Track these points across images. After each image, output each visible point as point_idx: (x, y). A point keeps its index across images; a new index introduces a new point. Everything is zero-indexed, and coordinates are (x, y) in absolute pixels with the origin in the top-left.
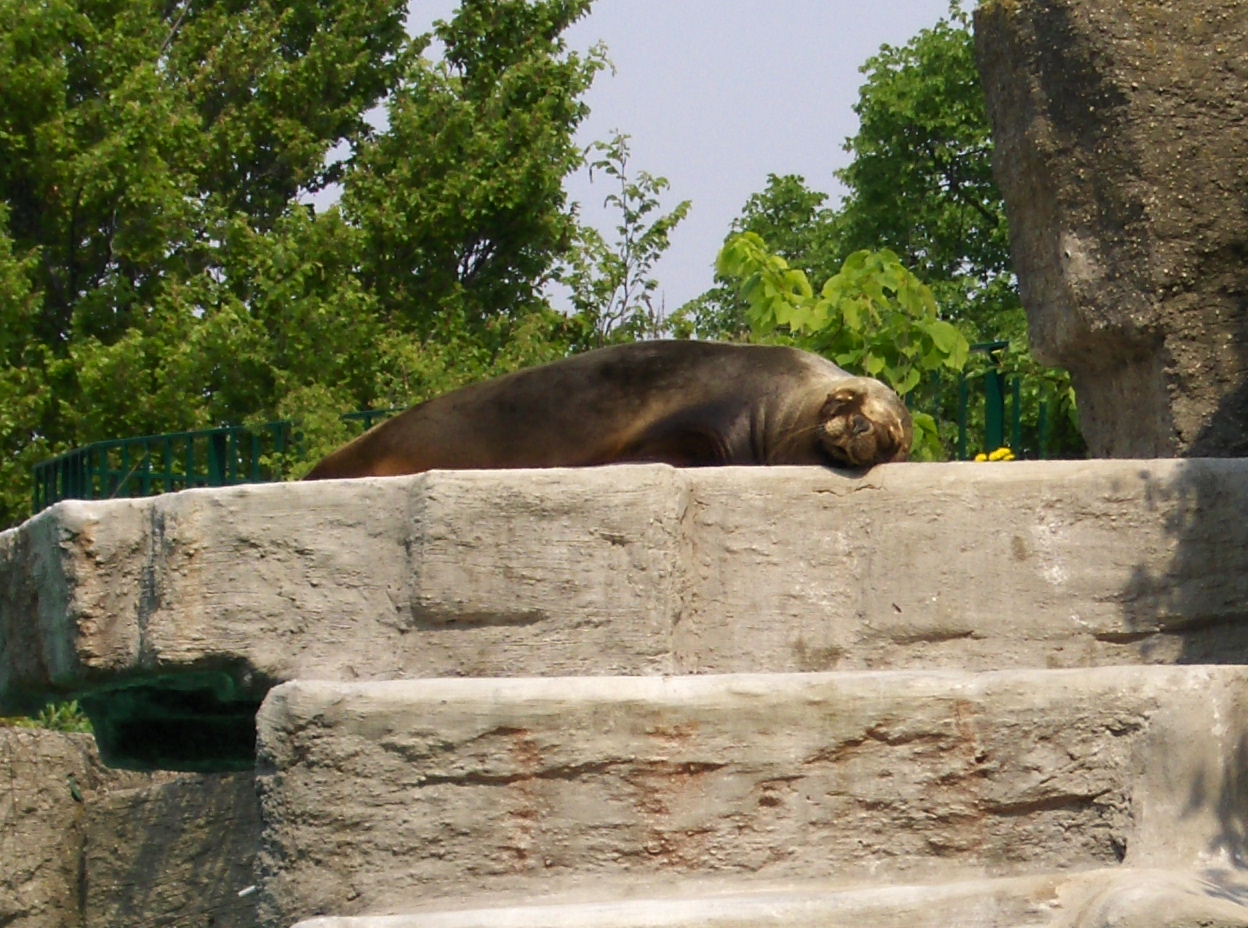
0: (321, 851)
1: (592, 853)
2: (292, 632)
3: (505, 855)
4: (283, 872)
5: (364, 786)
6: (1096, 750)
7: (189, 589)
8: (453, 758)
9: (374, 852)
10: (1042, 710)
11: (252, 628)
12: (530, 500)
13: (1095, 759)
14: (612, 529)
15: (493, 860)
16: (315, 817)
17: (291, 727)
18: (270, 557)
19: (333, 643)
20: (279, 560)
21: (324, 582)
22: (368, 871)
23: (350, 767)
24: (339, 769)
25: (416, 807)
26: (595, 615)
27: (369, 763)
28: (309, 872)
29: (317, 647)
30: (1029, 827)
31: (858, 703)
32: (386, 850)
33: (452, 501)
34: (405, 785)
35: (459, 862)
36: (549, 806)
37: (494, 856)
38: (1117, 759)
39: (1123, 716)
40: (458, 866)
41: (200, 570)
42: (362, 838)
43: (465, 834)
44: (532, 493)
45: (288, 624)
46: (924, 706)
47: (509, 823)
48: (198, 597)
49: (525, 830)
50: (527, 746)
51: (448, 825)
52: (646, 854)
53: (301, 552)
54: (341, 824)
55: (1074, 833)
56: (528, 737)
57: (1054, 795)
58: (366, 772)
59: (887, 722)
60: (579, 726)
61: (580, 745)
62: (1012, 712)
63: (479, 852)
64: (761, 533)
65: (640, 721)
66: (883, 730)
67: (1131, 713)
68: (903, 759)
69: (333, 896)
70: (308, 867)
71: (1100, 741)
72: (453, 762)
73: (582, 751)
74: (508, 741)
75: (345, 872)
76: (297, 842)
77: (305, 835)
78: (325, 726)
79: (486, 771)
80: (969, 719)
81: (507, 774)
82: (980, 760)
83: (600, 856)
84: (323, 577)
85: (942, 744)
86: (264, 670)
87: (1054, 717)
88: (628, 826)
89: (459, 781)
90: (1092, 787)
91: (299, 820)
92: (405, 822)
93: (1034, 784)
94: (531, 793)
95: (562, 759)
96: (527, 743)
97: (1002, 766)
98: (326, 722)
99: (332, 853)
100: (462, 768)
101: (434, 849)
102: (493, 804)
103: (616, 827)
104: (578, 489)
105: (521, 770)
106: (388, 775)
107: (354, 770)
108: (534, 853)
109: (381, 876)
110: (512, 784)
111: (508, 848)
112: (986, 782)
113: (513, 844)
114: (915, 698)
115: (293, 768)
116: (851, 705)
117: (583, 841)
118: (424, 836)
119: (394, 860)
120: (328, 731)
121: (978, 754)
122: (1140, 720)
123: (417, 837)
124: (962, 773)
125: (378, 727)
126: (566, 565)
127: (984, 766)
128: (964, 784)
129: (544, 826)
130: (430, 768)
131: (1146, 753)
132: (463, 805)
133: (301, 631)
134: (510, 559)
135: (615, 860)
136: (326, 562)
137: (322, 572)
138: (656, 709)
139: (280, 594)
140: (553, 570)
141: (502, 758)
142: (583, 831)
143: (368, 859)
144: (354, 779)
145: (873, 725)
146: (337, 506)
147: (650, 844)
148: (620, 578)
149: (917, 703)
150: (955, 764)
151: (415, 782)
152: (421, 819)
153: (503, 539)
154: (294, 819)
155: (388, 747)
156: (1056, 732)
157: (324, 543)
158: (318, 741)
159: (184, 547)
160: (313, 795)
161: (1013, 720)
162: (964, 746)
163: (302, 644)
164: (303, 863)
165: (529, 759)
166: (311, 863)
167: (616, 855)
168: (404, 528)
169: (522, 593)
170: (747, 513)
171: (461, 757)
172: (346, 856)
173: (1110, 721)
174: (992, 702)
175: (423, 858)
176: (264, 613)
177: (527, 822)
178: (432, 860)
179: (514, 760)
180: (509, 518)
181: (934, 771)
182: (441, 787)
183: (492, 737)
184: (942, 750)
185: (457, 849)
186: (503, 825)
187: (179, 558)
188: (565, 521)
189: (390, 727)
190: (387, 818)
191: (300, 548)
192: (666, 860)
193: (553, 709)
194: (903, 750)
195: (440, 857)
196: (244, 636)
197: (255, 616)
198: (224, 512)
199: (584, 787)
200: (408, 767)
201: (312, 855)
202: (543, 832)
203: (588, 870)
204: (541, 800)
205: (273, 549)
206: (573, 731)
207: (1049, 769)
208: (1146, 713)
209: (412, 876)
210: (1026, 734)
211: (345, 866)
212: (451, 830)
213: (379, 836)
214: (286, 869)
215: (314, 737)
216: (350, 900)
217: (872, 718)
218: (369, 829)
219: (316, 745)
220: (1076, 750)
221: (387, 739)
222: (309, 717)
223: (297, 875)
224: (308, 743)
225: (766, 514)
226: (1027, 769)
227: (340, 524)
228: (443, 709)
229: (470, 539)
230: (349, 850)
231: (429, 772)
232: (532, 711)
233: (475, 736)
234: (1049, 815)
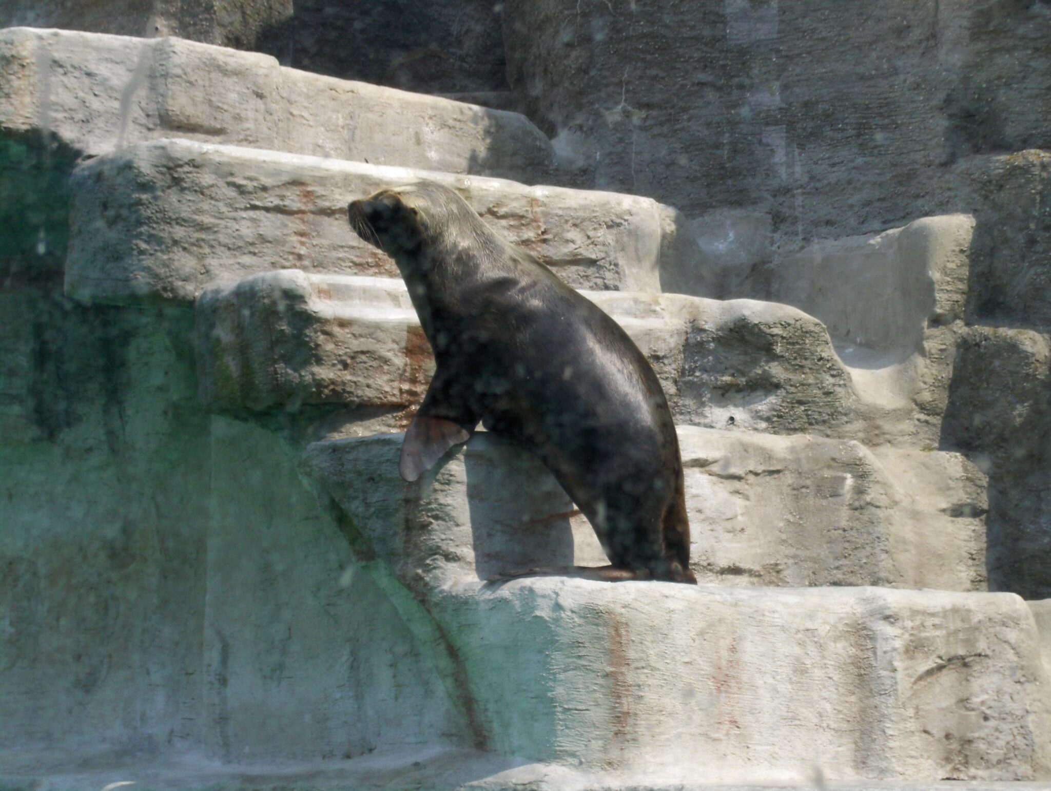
0: (187, 242)
1: (339, 262)
2: (83, 121)
3: (291, 257)
4: (159, 254)
5: (214, 206)
6: (599, 235)
7: (23, 87)
8: (266, 195)
9: (217, 247)
10: (575, 209)
11: (60, 116)
12: (221, 63)
13: (599, 240)
14: (259, 88)
15: (285, 259)
16: (184, 220)
17: (171, 165)
18: (69, 75)
19: (108, 131)
20: (75, 77)
21: (101, 94)
22: (213, 258)
23: (209, 193)
24: (202, 193)
25: (244, 222)
26: (251, 136)
27: (219, 192)
28: (179, 254)
29: (97, 132)
30: (564, 274)
31: (484, 192)
32: (225, 246)
33: (184, 56)
34: (236, 208)
35: (265, 258)
36: (317, 231)
37: (285, 257)
38: (610, 241)
39: (614, 218)
40: (265, 260)
41: (29, 76)
42: (211, 237)
43: (270, 242)
44: (221, 59)
45: (80, 116)
46: (517, 199)
47: (295, 239)
48: (27, 92)
49: (302, 243)
50: (308, 194)
51: (261, 235)
52: (366, 266)
53: (89, 74)
54: (202, 228)
55: (584, 280)
56: (310, 189)
57: (579, 257)
58: (217, 197)
59: (498, 205)
60: (336, 185)
61: (338, 197)
62: (560, 208)
63: (277, 254)
64: (305, 107)
65: (368, 188)
66: (495, 209)
67: (617, 216)
68: (504, 228)
69: (193, 271)
70: (178, 251)
71: (601, 230)
72: (266, 198)
73: (338, 200)
74: (297, 190)
75: (200, 256)
76: (174, 235)
77: (179, 232)
78: (194, 166)
79: (284, 206)
80: (538, 209)
81: (295, 209)
82: (543, 233)
83: (343, 264)
84: (102, 91)
85: (523, 222)
86: (68, 142)
87: (581, 214)
88: (359, 248)
89: (267, 209)
90: (598, 255)
91: (174, 223)
92: (237, 230)
93: (571, 249)
94: (307, 222)
95: (327, 204)
96: (309, 192)
97: (554, 237)
98: (196, 164)
99: (193, 244)
100: (272, 202)
101: (252, 249)
102: (286, 226)
103: (353, 248)
104: (243, 62)
105: (303, 208)
106: (229, 201)
107: (210, 195)
108: (308, 257)
109: (221, 261)
110: (296, 216)
111: (293, 253)
112: (544, 246)
113: (296, 251)
114: (513, 194)
115: (169, 191)
116: (481, 193)
117: (334, 254)
118: (248, 240)
119: (228, 253)
120: (196, 170)
121: (543, 229)
122: (622, 221)
123: (244, 241)
124: (533, 239)
125: (225, 171)
126: (237, 105)
127: (546, 237)
128: (534, 246)
129: (315, 243)
130: (252, 200)
131: (625, 239)
132: (270, 224)
133: (88, 121)
134: (211, 95)
135: (350, 267)
136: (104, 82)
137: (101, 88)
138: (378, 181)
139: (76, 98)
140: (231, 106)
141: (293, 200)
142: (335, 248)
143: (214, 250)
144: (209, 201)
145: (491, 206)
146: (110, 50)
147: (370, 260)
148: (261, 118)
149: (513, 197)
150: (530, 234)
151: (243, 207)
152: (247, 231)
153: (207, 83)
154: (169, 221)
155: (229, 184)
156: (581, 222)
157: (103, 70)
158: (189, 175)
159: (20, 61)
160: (185, 208)
161: (560, 212)
162: (534, 224)
163: (89, 129)
164: (175, 249)
165: (308, 202)
166: (181, 249)
167: (351, 264)
168: (152, 69)
169: (217, 117)
170: (300, 95)
171: (271, 196)
172: (201, 247)
173: (607, 219)
174: (550, 201)
175: (245, 254)
176: (66, 107)
177: (304, 239)
178: (250, 256)
179: (300, 202)
180: (209, 72)
181: (518, 236)
182: (258, 212)
183: (288, 186)
184: (523, 225)
185: (265, 250)
186: (291, 239)
187: (15, 67)
188: (235, 79)
189: (233, 172)
190: (226, 227)
191: (88, 71)
192: (377, 271)
193: (323, 174)
194: (504, 222)
195: (254, 254)
196: (56, 120)
197: (61, 109)
198: (45, 43)
199: (336, 223)
200: (239, 198)
201: (182, 244)
202: (314, 246)
203: (335, 271)
204: (312, 227)
205: (72, 70)
206: (333, 188)
207: (579, 243)
208: (626, 218)
209: (239, 263)
210: (567, 221)
211: (200, 253)
212: (263, 239)
213: (222, 238)
214: (162, 251)
215: (188, 172)
216: (201, 274)
217: (491, 202)
218: (216, 232)
219: (189, 178)
220: (591, 234)
221: (230, 179)
222: (186, 160)
223: (171, 255)
224: (184, 176)
225: (308, 97)
226: (567, 241)
227: (112, 61)
228: (265, 165)
229: (192, 79)
230: (203, 244)
231: (252, 202)
232: (312, 173)
233: (280, 184)
234: (574, 268)
